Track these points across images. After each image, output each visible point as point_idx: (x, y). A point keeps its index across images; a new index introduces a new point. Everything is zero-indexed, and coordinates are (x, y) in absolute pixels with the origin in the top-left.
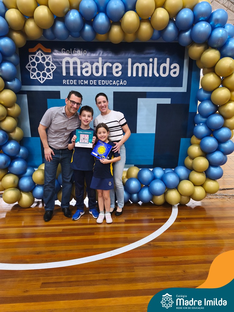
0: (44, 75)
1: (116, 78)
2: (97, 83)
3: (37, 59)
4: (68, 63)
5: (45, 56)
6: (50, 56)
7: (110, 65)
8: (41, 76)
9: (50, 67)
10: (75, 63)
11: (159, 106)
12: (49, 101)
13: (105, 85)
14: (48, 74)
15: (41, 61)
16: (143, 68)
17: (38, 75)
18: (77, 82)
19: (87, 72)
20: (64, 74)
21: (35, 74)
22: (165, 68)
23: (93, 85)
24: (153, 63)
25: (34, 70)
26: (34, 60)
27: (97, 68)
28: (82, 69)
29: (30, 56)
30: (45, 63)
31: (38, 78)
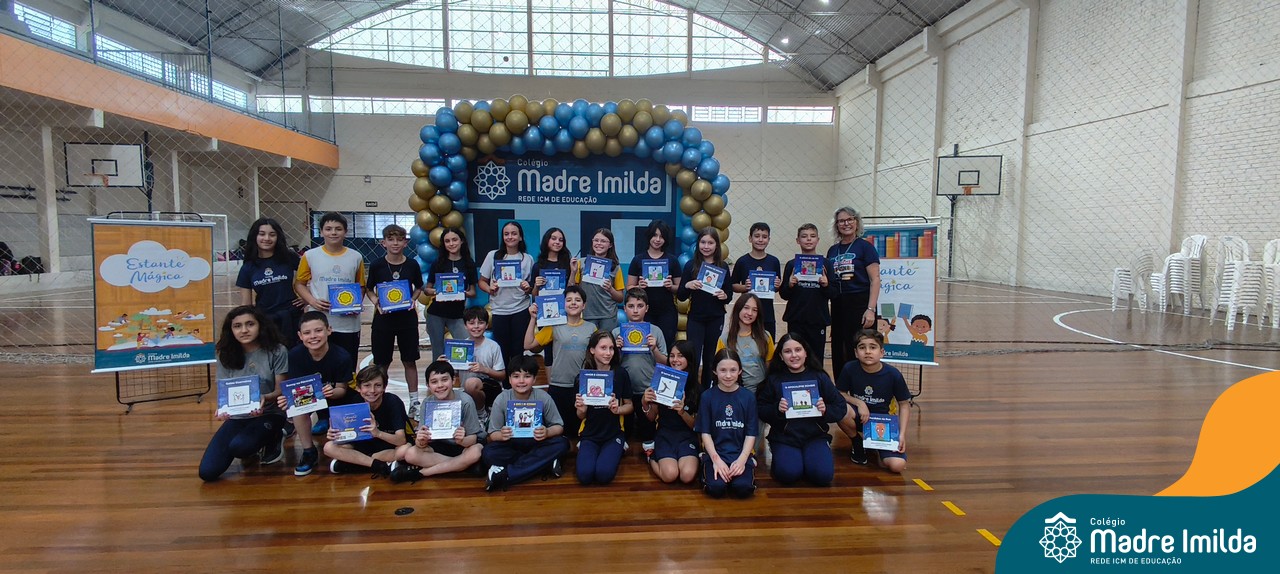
0: (496, 190)
1: (584, 195)
2: (561, 199)
3: (488, 171)
4: (524, 176)
5: (497, 168)
6: (504, 168)
7: (577, 179)
8: (492, 192)
9: (503, 181)
10: (534, 176)
11: (638, 229)
12: (501, 222)
13: (570, 203)
14: (500, 189)
15: (491, 173)
16: (617, 182)
17: (488, 190)
18: (536, 199)
19: (548, 187)
20: (520, 189)
21: (484, 188)
22: (643, 183)
23: (556, 203)
24: (628, 176)
25: (483, 184)
26: (484, 172)
27: (561, 181)
28: (542, 183)
29: (479, 167)
30: (497, 176)
31: (488, 194)
